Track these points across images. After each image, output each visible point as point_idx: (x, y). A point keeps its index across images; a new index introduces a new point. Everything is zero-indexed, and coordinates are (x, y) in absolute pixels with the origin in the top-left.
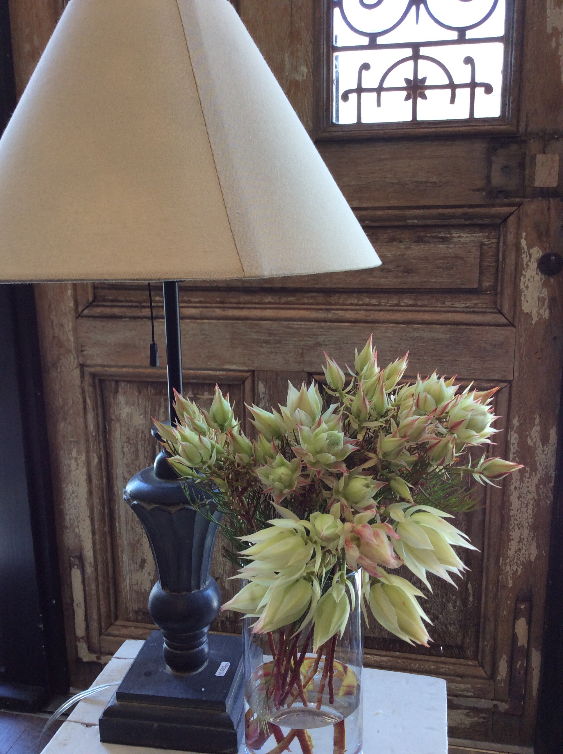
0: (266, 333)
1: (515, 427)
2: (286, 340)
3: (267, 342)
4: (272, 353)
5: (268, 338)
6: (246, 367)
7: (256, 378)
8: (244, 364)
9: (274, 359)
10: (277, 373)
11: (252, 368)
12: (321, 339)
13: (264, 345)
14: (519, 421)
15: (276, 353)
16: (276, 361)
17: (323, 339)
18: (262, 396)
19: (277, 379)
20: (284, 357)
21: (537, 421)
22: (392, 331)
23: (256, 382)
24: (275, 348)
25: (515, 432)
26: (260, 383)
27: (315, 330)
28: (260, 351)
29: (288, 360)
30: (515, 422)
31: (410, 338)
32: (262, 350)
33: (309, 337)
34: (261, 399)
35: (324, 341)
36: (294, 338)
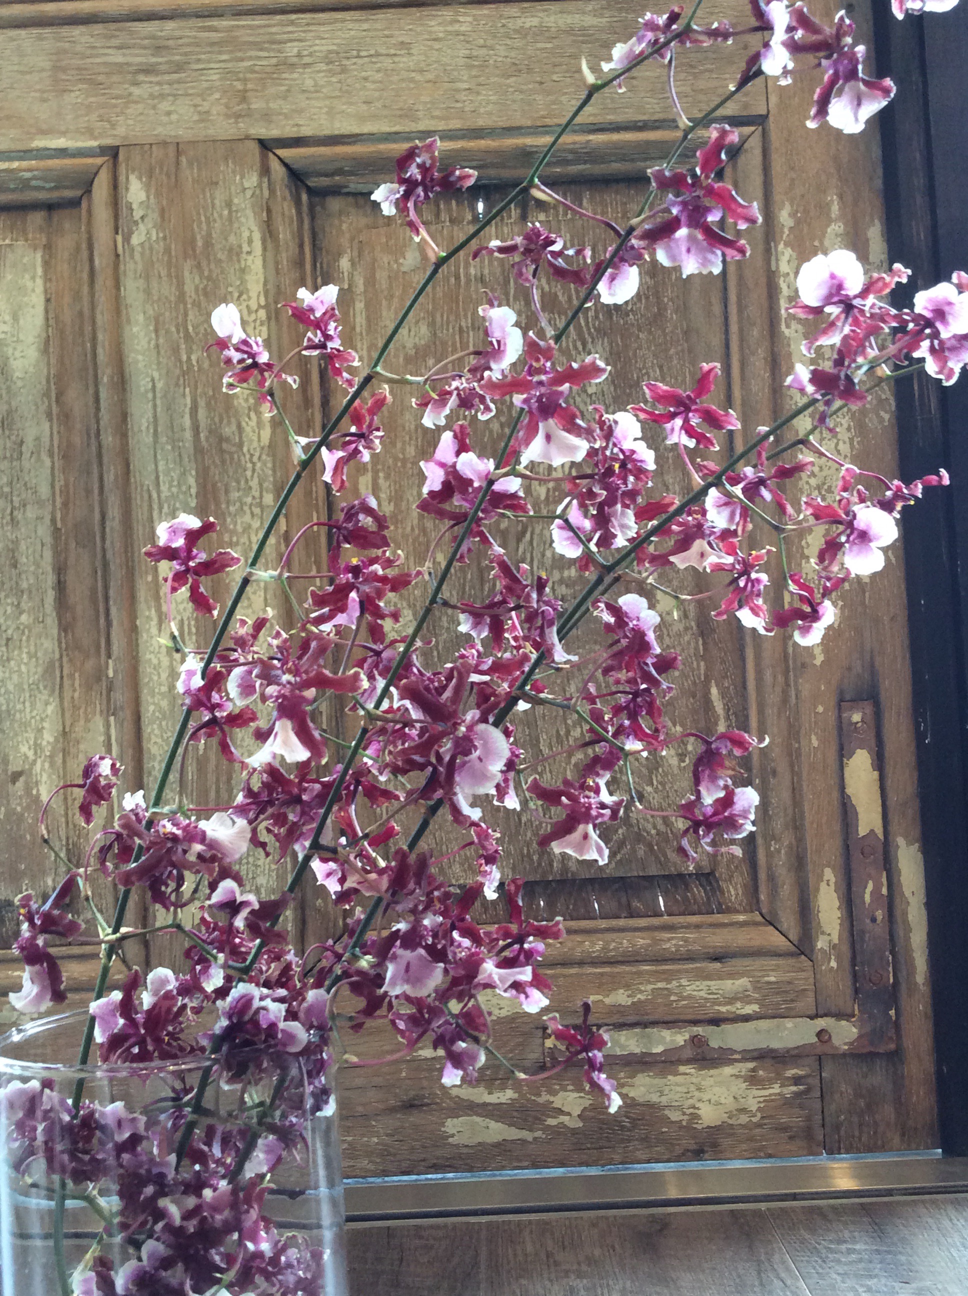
0: (145, 48)
1: (786, 231)
2: (199, 60)
3: (148, 70)
4: (162, 96)
5: (154, 60)
6: (95, 139)
7: (122, 169)
8: (90, 132)
9: (169, 113)
10: (179, 148)
11: (108, 141)
12: (292, 49)
13: (141, 77)
14: (792, 215)
15: (174, 95)
16: (174, 117)
17: (295, 51)
18: (137, 215)
19: (178, 163)
20: (195, 106)
21: (835, 209)
22: (469, 19)
23: (122, 179)
24: (170, 83)
25: (786, 245)
26: (133, 178)
27: (274, 30)
28: (130, 94)
29: (207, 112)
30: (785, 217)
31: (515, 30)
32: (136, 91)
33: (261, 50)
34: (136, 223)
35: (299, 55)
36: (220, 53)
